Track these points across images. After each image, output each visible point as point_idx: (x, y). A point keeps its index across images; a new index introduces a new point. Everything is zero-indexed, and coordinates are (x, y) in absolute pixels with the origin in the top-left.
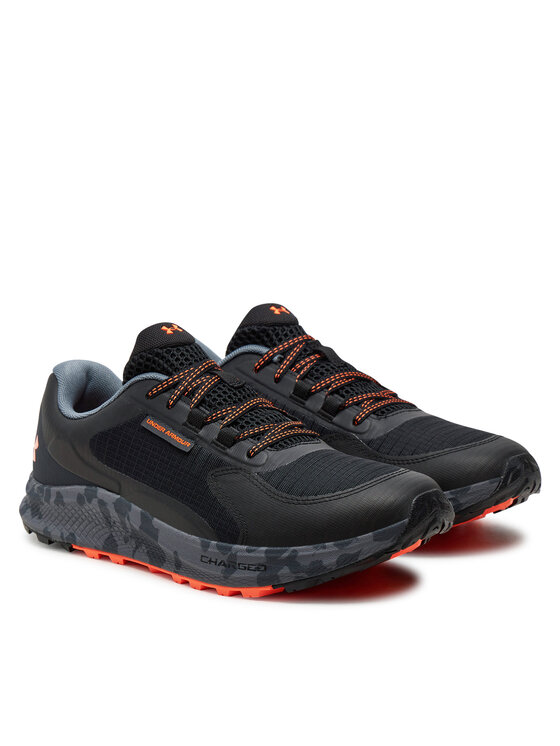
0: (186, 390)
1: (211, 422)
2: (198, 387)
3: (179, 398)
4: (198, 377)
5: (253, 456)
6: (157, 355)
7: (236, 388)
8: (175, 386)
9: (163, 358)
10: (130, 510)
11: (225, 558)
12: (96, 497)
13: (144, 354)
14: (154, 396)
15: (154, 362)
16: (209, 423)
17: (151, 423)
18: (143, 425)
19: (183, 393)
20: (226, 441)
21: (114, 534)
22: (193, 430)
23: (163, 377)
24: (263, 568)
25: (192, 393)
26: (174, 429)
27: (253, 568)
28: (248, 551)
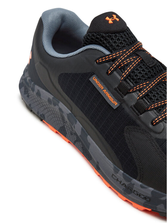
0: (120, 65)
1: (132, 92)
2: (127, 65)
3: (115, 69)
4: (128, 57)
5: (155, 125)
6: (103, 37)
7: (150, 68)
8: (114, 60)
9: (106, 39)
10: (76, 124)
11: (127, 183)
12: (58, 105)
13: (95, 35)
14: (99, 63)
15: (101, 40)
16: (130, 93)
17: (95, 80)
18: (90, 80)
19: (118, 66)
20: (140, 109)
21: (65, 127)
22: (121, 95)
23: (107, 52)
24: (148, 200)
25: (123, 68)
26: (109, 89)
27: (143, 197)
28: (141, 186)
